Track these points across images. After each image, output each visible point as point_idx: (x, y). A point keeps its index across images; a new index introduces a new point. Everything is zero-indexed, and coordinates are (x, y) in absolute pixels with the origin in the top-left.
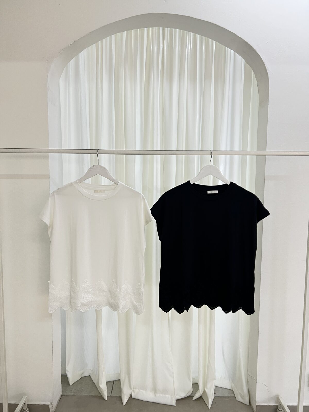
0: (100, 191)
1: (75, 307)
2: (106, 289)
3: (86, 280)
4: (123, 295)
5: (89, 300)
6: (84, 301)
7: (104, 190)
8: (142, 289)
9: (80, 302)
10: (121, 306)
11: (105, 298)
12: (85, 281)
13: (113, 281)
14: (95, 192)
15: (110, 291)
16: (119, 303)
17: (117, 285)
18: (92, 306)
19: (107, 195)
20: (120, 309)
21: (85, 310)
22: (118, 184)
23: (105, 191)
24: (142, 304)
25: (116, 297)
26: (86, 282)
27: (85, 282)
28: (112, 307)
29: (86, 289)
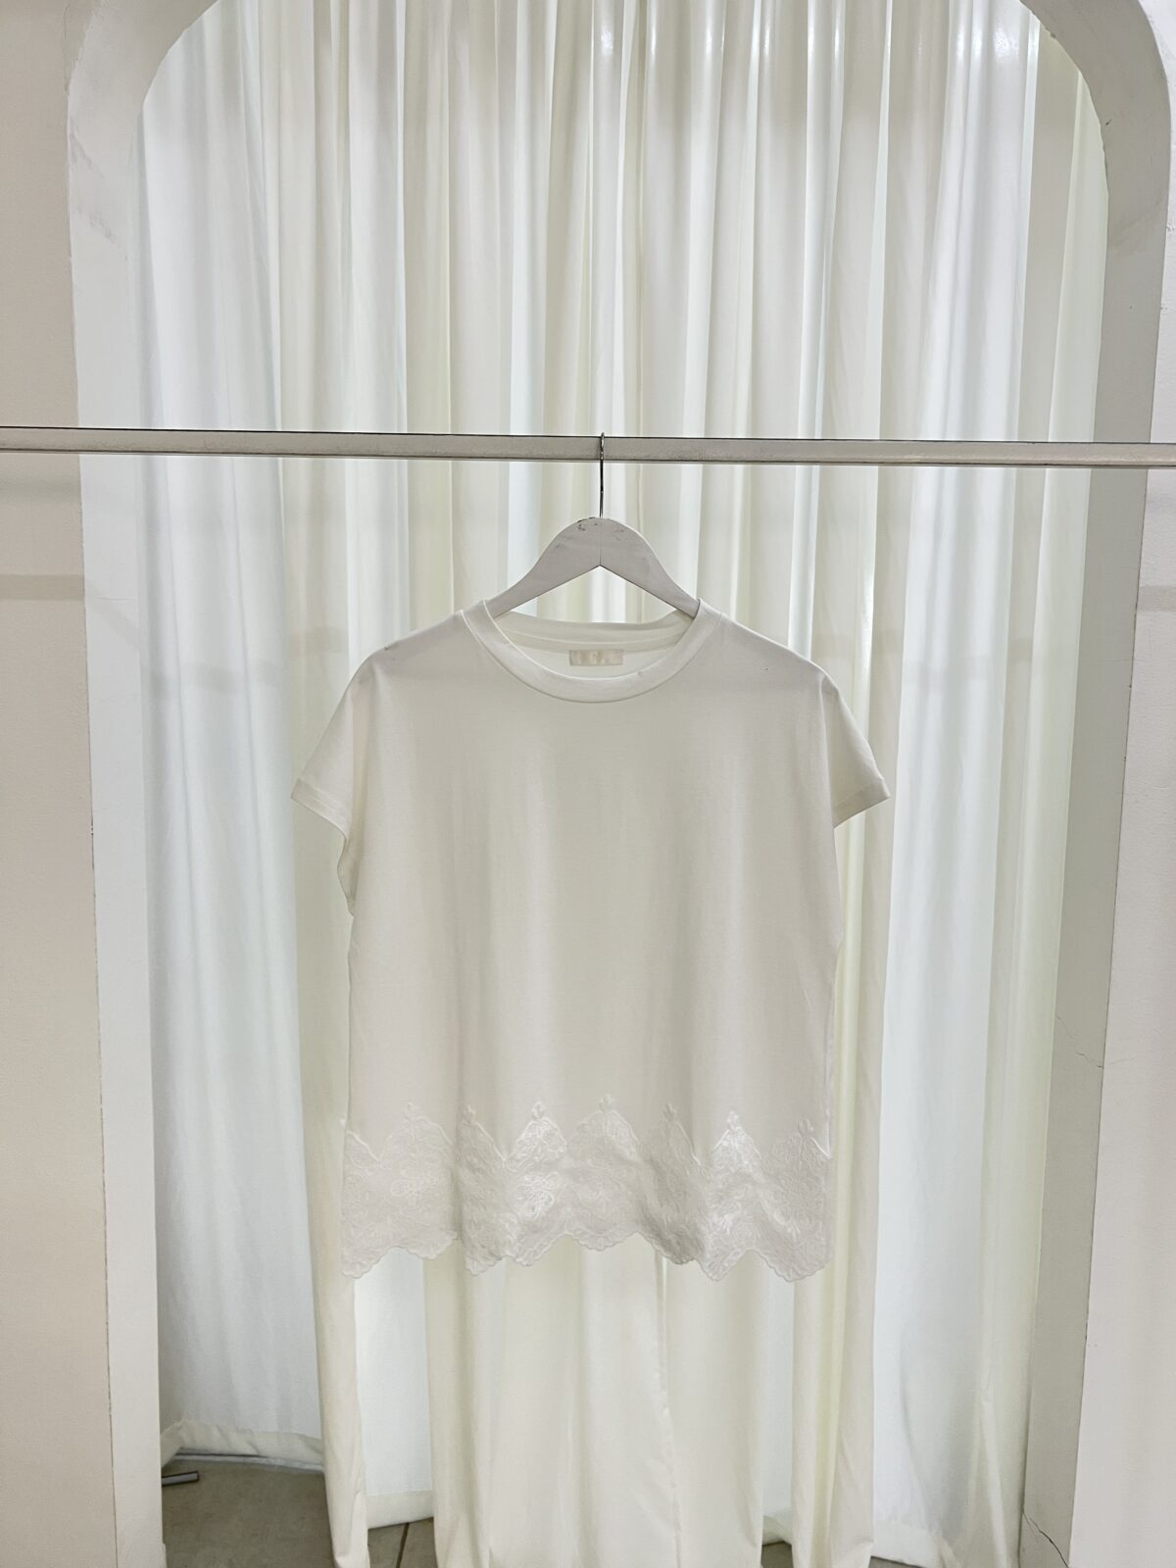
0: (600, 655)
1: (493, 1247)
2: (633, 1150)
3: (538, 1107)
4: (721, 1186)
5: (552, 1203)
6: (533, 1209)
7: (620, 652)
8: (825, 1149)
9: (516, 1222)
10: (709, 1241)
11: (630, 1193)
12: (534, 1110)
13: (669, 1114)
14: (572, 663)
15: (652, 1162)
16: (703, 1228)
17: (690, 1134)
18: (566, 1232)
19: (636, 674)
20: (708, 1256)
21: (535, 1251)
22: (694, 618)
23: (625, 657)
24: (821, 1225)
25: (685, 1193)
26: (536, 1115)
27: (534, 1118)
28: (665, 1244)
29: (540, 1150)
